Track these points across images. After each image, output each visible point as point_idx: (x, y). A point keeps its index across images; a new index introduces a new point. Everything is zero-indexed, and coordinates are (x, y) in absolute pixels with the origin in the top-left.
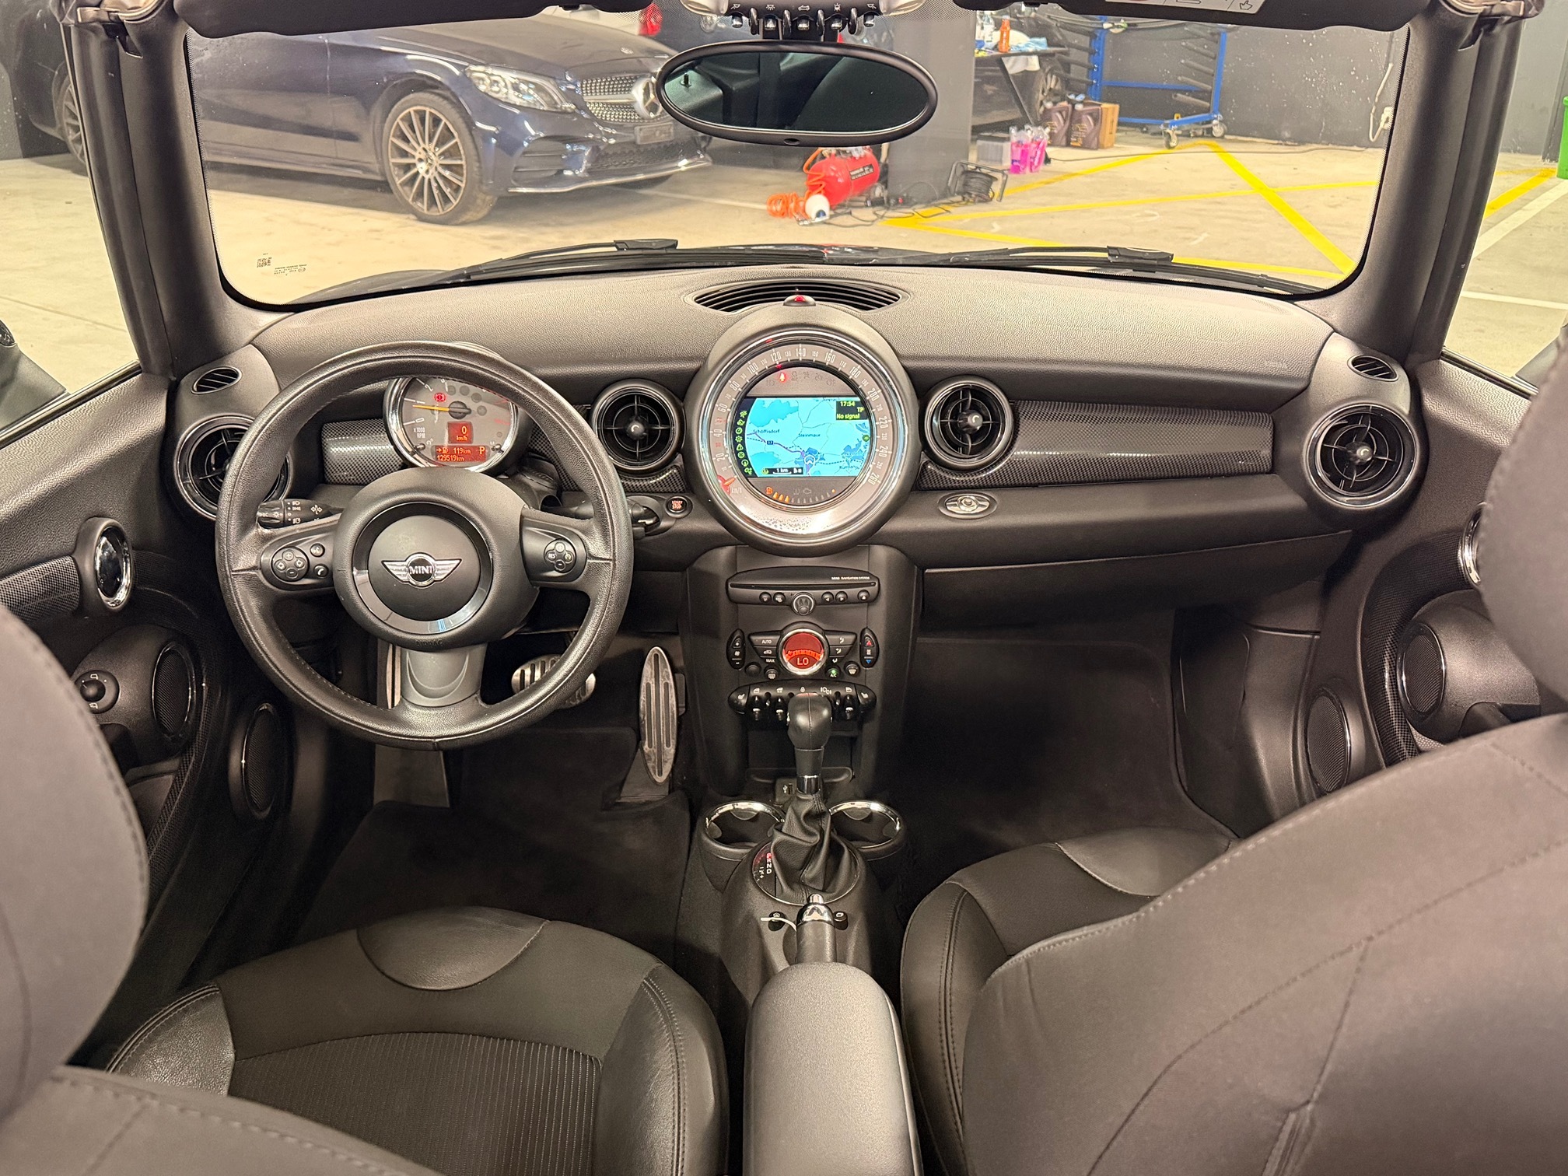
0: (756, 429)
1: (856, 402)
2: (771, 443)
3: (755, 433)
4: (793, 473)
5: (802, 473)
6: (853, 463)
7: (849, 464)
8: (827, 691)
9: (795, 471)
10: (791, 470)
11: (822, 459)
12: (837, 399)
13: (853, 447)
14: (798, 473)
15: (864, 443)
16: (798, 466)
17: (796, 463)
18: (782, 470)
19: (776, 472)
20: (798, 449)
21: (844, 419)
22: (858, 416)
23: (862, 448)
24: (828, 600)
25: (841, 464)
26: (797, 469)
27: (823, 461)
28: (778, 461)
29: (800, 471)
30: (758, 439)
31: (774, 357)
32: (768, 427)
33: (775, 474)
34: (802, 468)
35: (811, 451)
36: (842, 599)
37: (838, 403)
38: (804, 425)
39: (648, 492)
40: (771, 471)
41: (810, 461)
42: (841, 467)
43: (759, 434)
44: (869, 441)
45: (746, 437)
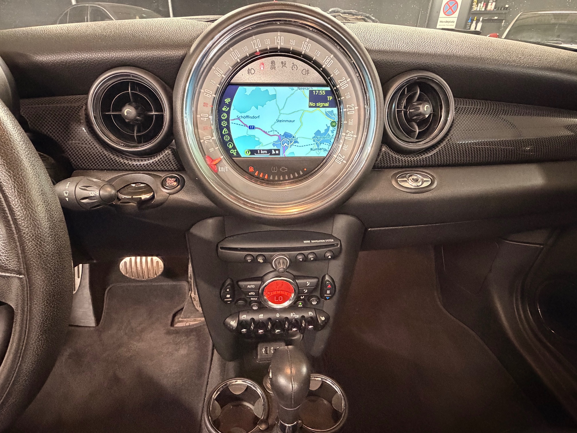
0: (240, 115)
1: (326, 91)
2: (252, 127)
3: (238, 118)
4: (271, 154)
5: (279, 154)
6: (322, 146)
7: (318, 146)
8: (295, 315)
9: (273, 152)
10: (269, 151)
11: (296, 142)
12: (310, 88)
13: (323, 131)
14: (276, 154)
15: (331, 128)
16: (275, 148)
17: (274, 145)
18: (262, 152)
19: (257, 153)
20: (276, 133)
21: (316, 107)
22: (327, 104)
23: (330, 132)
24: (301, 260)
25: (311, 147)
26: (275, 150)
27: (296, 144)
28: (259, 143)
29: (277, 152)
30: (241, 124)
31: (254, 44)
32: (249, 113)
33: (256, 156)
34: (279, 150)
35: (287, 135)
36: (312, 259)
37: (311, 92)
38: (281, 112)
39: (144, 170)
40: (253, 152)
41: (286, 144)
42: (311, 149)
43: (242, 119)
44: (336, 127)
45: (231, 122)
